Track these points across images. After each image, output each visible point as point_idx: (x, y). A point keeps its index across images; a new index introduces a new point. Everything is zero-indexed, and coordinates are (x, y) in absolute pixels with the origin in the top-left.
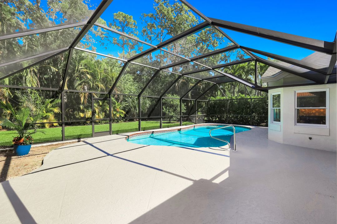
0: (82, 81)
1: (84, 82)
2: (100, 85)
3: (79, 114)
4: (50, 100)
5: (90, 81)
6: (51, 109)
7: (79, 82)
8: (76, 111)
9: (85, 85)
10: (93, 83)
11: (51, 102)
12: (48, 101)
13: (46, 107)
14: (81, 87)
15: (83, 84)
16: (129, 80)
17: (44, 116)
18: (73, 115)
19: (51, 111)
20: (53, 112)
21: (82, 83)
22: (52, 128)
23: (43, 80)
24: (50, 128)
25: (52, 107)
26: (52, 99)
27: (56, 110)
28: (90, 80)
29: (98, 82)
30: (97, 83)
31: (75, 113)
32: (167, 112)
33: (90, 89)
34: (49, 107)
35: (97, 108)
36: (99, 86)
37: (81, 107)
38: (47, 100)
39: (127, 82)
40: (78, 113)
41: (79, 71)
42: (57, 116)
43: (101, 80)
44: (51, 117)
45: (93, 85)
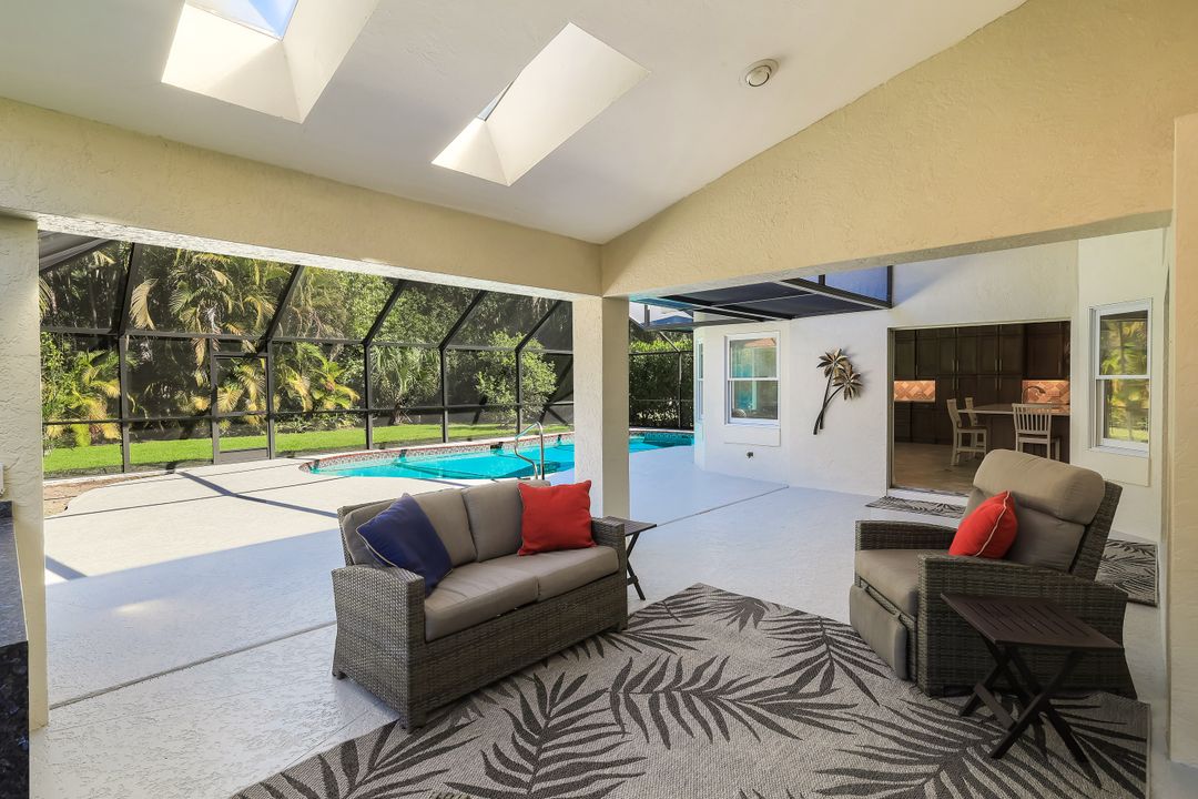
0: (197, 293)
1: (205, 295)
2: (263, 307)
3: (190, 401)
4: (92, 356)
5: (224, 295)
6: (96, 383)
7: (187, 297)
8: (180, 392)
9: (208, 306)
10: (237, 299)
11: (94, 362)
12: (84, 357)
13: (79, 378)
14: (195, 313)
15: (202, 302)
16: (370, 285)
17: (73, 406)
18: (172, 403)
19: (97, 391)
20: (104, 393)
21: (199, 298)
22: (97, 448)
23: (67, 286)
24: (92, 448)
25: (100, 376)
26: (99, 353)
27: (113, 389)
28: (225, 290)
29: (254, 296)
30: (250, 298)
31: (176, 397)
32: (491, 394)
33: (225, 318)
34: (86, 377)
35: (253, 379)
36: (259, 309)
37: (199, 377)
38: (81, 354)
39: (365, 291)
40: (189, 397)
41: (190, 260)
42: (114, 406)
43: (264, 288)
44: (97, 409)
45: (236, 306)
